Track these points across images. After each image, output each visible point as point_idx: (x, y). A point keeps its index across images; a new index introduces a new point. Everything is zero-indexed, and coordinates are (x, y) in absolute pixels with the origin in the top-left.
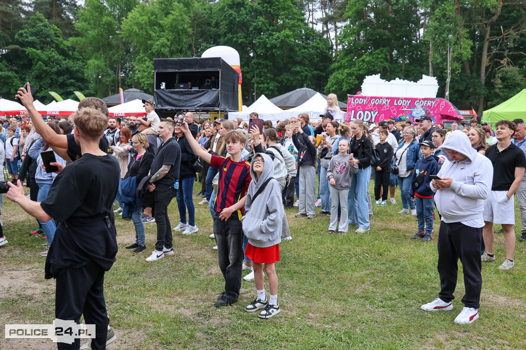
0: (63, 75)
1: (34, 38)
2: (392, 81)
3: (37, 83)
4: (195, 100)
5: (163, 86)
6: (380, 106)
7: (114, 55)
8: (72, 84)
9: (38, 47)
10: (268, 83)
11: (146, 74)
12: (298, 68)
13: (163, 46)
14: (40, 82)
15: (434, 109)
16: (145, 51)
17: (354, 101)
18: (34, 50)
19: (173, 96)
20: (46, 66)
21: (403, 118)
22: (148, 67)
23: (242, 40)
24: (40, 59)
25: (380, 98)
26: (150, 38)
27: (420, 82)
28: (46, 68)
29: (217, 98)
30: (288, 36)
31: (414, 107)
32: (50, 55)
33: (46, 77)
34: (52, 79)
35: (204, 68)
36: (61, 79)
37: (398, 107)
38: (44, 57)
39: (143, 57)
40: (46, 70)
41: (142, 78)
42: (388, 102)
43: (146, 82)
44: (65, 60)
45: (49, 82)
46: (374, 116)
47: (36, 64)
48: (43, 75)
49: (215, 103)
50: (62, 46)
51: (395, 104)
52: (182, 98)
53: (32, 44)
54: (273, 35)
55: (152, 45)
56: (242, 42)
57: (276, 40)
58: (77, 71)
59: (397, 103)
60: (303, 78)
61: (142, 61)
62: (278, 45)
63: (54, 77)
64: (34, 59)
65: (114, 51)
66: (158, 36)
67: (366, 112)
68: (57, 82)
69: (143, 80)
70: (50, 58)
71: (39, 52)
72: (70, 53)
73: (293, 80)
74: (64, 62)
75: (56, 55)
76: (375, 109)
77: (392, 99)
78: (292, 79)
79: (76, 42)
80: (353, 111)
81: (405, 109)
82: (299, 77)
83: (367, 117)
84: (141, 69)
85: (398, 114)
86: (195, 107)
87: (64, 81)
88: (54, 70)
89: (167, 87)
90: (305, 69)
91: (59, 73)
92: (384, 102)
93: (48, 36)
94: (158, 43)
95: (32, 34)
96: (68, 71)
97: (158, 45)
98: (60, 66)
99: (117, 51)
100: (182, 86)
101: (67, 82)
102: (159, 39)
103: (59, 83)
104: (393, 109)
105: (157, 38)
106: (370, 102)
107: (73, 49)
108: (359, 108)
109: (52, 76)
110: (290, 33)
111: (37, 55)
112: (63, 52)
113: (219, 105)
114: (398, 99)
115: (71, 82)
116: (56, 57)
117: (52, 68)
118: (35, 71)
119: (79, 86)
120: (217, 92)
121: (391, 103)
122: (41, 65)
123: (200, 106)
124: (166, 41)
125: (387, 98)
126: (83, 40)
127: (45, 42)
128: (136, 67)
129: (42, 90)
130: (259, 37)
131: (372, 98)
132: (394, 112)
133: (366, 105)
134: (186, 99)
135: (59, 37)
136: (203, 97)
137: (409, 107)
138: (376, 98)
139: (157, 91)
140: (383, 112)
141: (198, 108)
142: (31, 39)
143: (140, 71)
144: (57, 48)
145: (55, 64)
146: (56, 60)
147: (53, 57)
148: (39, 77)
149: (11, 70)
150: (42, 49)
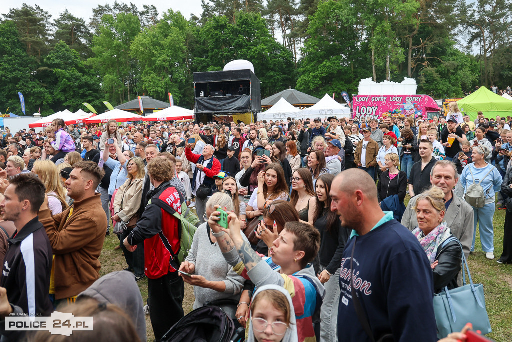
0: (84, 88)
1: (59, 60)
2: (382, 83)
3: (63, 95)
4: (231, 104)
5: (202, 95)
6: (379, 102)
7: (123, 69)
8: (90, 95)
9: (63, 66)
11: (152, 83)
12: (272, 73)
13: (164, 60)
14: (65, 94)
15: (420, 103)
16: (150, 65)
17: (358, 99)
18: (60, 70)
19: (211, 101)
20: (70, 81)
21: (397, 111)
22: (153, 78)
23: (226, 53)
24: (65, 77)
25: (379, 96)
26: (154, 55)
28: (69, 83)
29: (249, 101)
30: (263, 49)
31: (406, 102)
32: (73, 73)
33: (70, 90)
34: (74, 91)
35: (237, 78)
36: (81, 91)
37: (393, 103)
38: (68, 75)
39: (148, 70)
40: (70, 85)
41: (149, 87)
42: (385, 99)
43: (152, 90)
44: (84, 76)
45: (72, 93)
46: (375, 110)
47: (62, 81)
48: (67, 89)
49: (247, 106)
50: (80, 65)
51: (391, 100)
52: (219, 103)
53: (58, 66)
54: (251, 49)
55: (155, 61)
56: (227, 55)
57: (254, 52)
58: (94, 84)
59: (392, 99)
60: (276, 81)
61: (147, 73)
62: (256, 56)
63: (77, 89)
64: (60, 76)
65: (123, 67)
66: (160, 54)
67: (368, 108)
69: (150, 88)
70: (72, 75)
71: (63, 71)
72: (87, 70)
73: (268, 83)
74: (83, 78)
75: (78, 73)
76: (375, 105)
77: (388, 97)
78: (267, 81)
79: (94, 61)
80: (358, 107)
81: (399, 104)
82: (272, 80)
83: (369, 112)
84: (148, 80)
85: (393, 109)
86: (231, 110)
88: (77, 84)
89: (205, 95)
90: (277, 74)
91: (80, 87)
92: (382, 99)
93: (70, 58)
94: (160, 58)
95: (58, 57)
96: (87, 85)
97: (160, 60)
98: (81, 81)
99: (126, 66)
100: (217, 93)
101: (86, 93)
102: (160, 56)
104: (389, 104)
106: (371, 99)
107: (91, 67)
108: (362, 104)
109: (74, 89)
110: (265, 47)
111: (62, 73)
112: (81, 70)
113: (251, 107)
114: (392, 96)
115: (89, 93)
116: (77, 74)
117: (74, 83)
118: (61, 86)
119: (96, 95)
120: (248, 97)
121: (388, 100)
122: (65, 81)
123: (235, 109)
124: (166, 57)
125: (384, 96)
126: (99, 59)
127: (68, 63)
128: (144, 78)
129: (67, 100)
130: (241, 50)
131: (372, 96)
132: (390, 106)
133: (368, 102)
134: (223, 104)
135: (77, 58)
136: (236, 102)
137: (402, 102)
138: (375, 96)
139: (198, 98)
140: (382, 107)
141: (233, 111)
142: (57, 61)
143: (146, 81)
144: (77, 66)
145: (77, 79)
146: (77, 76)
147: (75, 74)
148: (64, 91)
149: (43, 86)
150: (66, 68)
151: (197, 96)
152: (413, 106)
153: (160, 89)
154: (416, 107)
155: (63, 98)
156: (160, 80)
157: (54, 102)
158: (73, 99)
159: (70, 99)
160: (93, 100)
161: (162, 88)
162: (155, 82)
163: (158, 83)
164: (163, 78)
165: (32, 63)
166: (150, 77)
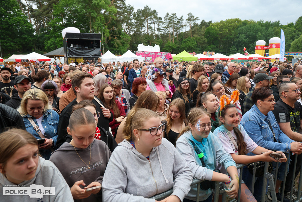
2: (148, 46)
4: (89, 53)
5: (72, 46)
6: (153, 55)
15: (167, 56)
19: (78, 51)
25: (152, 52)
27: (155, 47)
31: (162, 55)
37: (158, 55)
52: (82, 51)
67: (149, 57)
76: (151, 56)
80: (144, 57)
86: (90, 56)
89: (74, 47)
92: (154, 54)
104: (156, 56)
106: (149, 54)
108: (146, 56)
114: (158, 53)
120: (99, 50)
121: (156, 54)
123: (93, 55)
125: (155, 52)
131: (150, 52)
134: (85, 52)
136: (93, 51)
137: (161, 56)
138: (151, 52)
139: (69, 48)
141: (91, 57)
151: (68, 47)
152: (165, 57)
154: (166, 58)
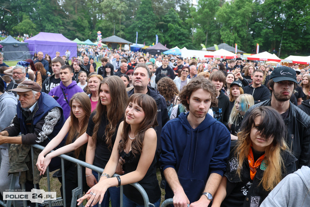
8: (184, 40)
10: (290, 44)
13: (238, 23)
22: (227, 33)
26: (230, 19)
33: (174, 36)
34: (176, 37)
36: (180, 37)
38: (174, 27)
41: (224, 38)
43: (227, 40)
44: (181, 28)
47: (171, 30)
48: (172, 35)
50: (180, 23)
53: (169, 22)
55: (230, 23)
61: (223, 30)
63: (177, 36)
64: (170, 28)
68: (178, 38)
70: (176, 28)
71: (172, 25)
72: (182, 25)
87: (181, 38)
88: (178, 33)
91: (179, 35)
93: (175, 18)
94: (235, 21)
95: (170, 17)
97: (234, 23)
98: (180, 31)
103: (179, 39)
105: (234, 19)
112: (180, 25)
115: (184, 39)
117: (177, 32)
118: (169, 33)
127: (174, 20)
128: (221, 33)
135: (178, 18)
142: (170, 19)
143: (223, 35)
144: (178, 23)
145: (178, 30)
146: (178, 29)
147: (177, 27)
148: (170, 36)
149: (160, 33)
150: (173, 24)
153: (231, 41)
155: (170, 40)
156: (231, 35)
157: (165, 42)
158: (175, 42)
159: (173, 41)
160: (185, 43)
161: (232, 40)
162: (228, 36)
163: (230, 37)
164: (233, 34)
165: (156, 19)
166: (225, 33)
